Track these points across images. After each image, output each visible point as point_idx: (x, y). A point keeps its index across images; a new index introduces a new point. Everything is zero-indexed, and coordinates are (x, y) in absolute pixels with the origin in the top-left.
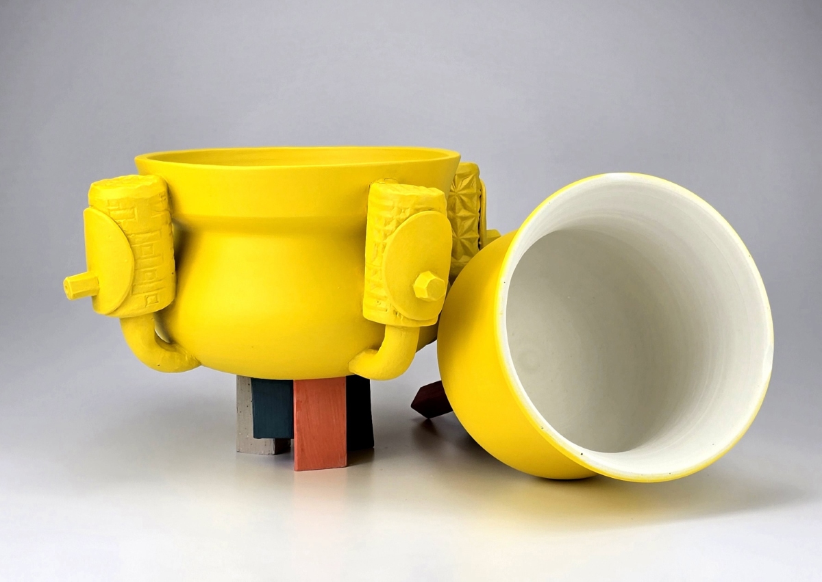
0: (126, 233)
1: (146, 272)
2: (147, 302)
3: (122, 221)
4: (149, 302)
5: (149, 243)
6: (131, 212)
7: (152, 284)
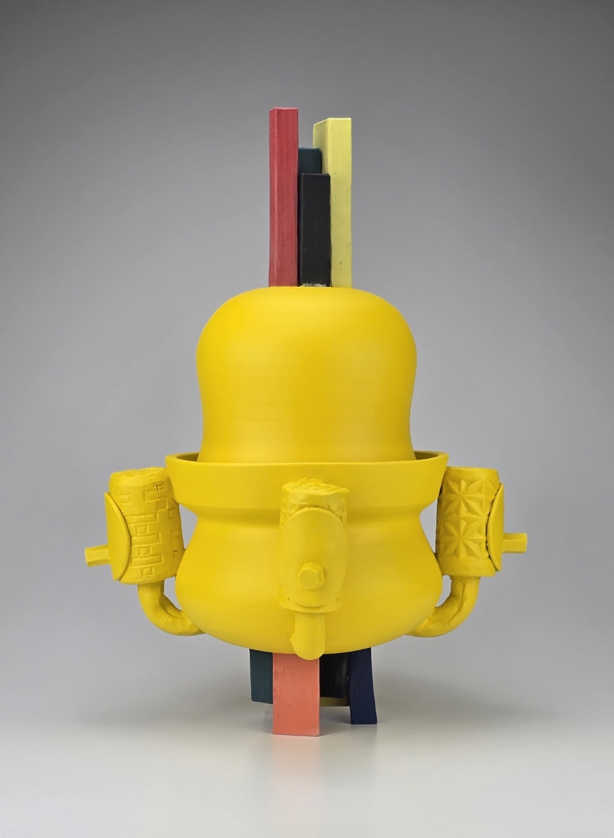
0: (124, 514)
1: (140, 547)
4: (144, 573)
5: (144, 523)
7: (147, 559)
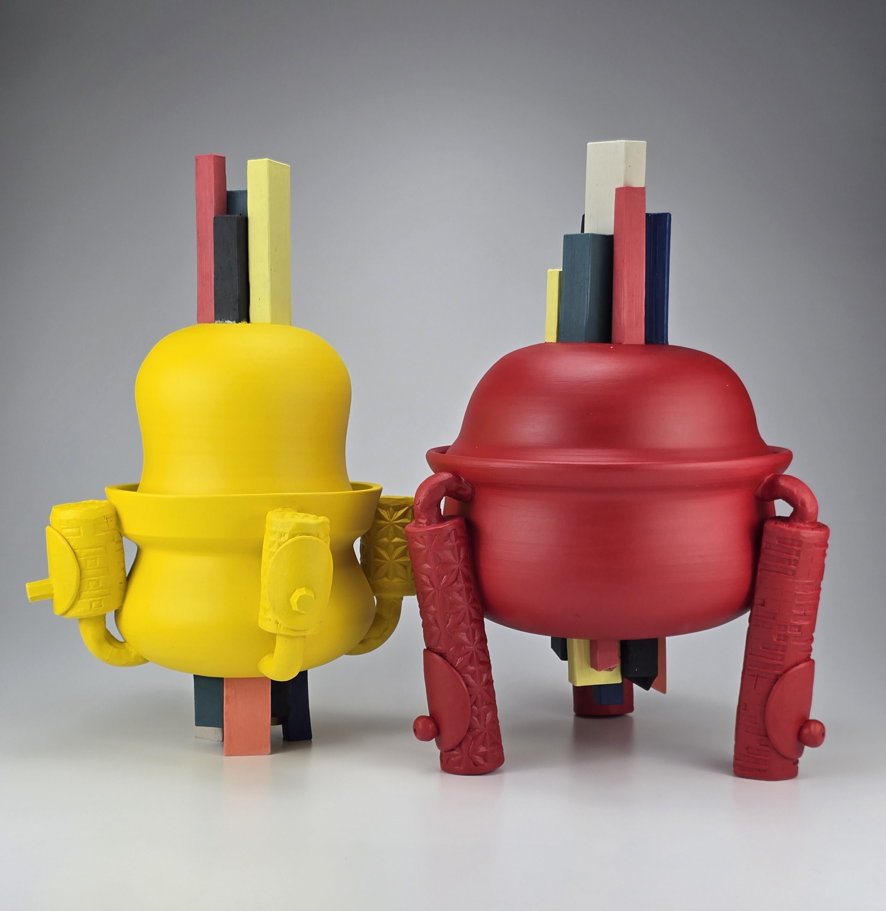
0: (74, 548)
1: (90, 581)
2: (92, 606)
3: (70, 538)
4: (93, 606)
5: (94, 557)
6: (78, 530)
7: (96, 591)
